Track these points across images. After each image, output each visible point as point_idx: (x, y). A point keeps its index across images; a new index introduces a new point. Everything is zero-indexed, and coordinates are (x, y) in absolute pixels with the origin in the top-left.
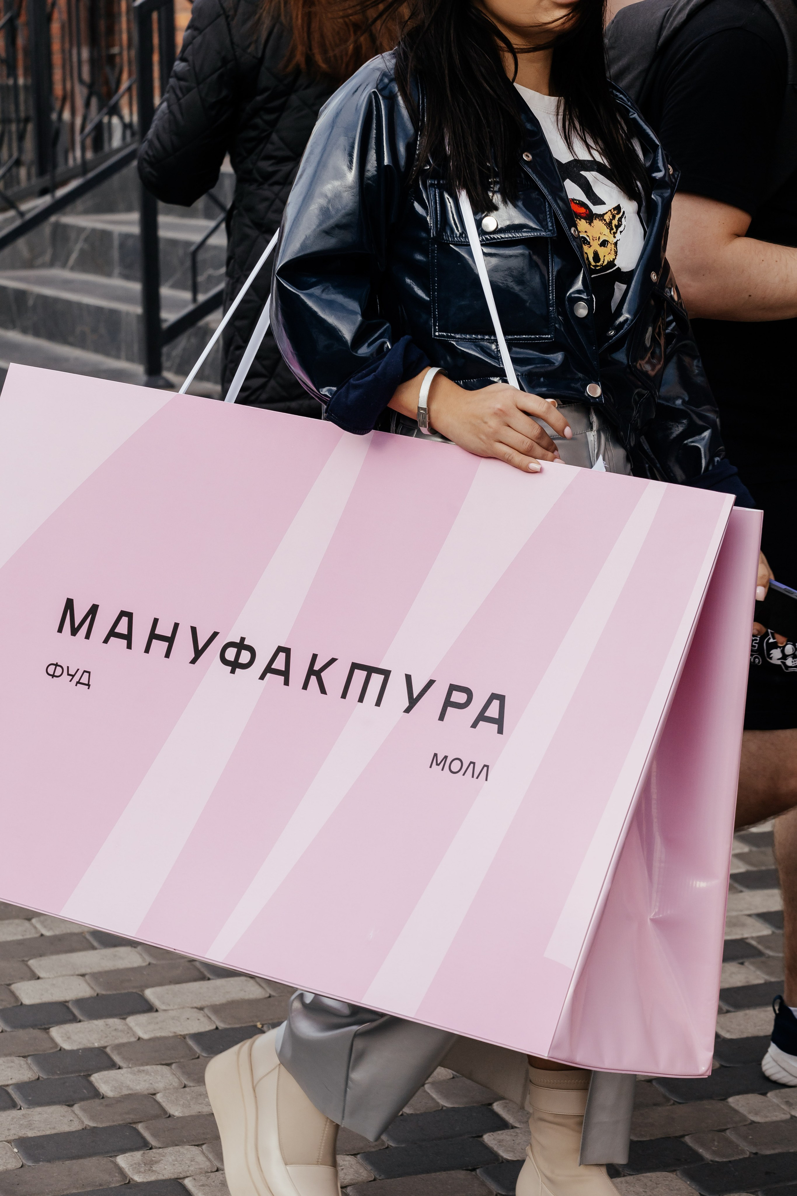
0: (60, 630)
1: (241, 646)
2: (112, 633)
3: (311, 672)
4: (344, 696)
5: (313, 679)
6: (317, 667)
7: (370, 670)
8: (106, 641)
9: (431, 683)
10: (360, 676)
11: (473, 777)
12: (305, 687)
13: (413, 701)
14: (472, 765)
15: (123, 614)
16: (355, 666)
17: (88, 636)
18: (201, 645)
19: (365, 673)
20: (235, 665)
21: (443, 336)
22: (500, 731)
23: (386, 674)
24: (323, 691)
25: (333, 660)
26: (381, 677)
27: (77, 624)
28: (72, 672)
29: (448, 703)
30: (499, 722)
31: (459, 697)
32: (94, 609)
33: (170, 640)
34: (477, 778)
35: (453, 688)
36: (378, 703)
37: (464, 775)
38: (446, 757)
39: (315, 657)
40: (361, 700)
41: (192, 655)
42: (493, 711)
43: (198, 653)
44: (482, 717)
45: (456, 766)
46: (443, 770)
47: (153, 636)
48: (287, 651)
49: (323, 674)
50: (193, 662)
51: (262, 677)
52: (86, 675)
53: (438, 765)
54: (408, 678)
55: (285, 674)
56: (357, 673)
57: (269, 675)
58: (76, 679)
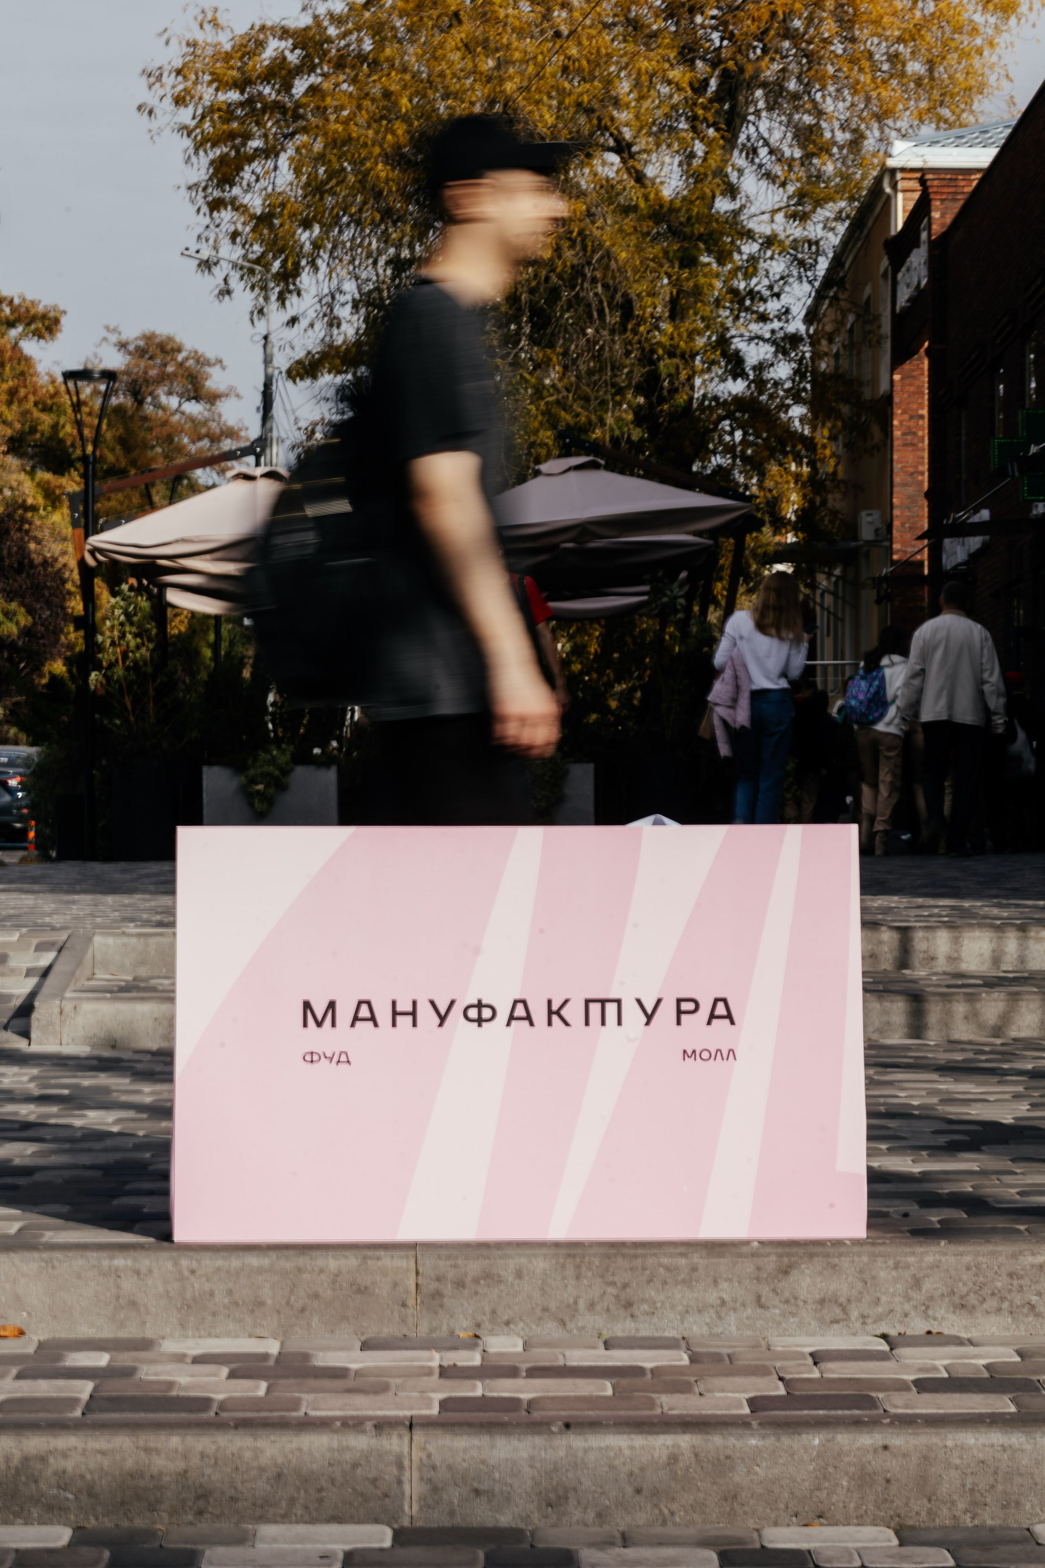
0: (305, 1025)
1: (480, 1005)
2: (356, 1019)
3: (550, 1012)
4: (587, 1023)
5: (555, 1018)
6: (555, 1007)
7: (603, 1002)
8: (353, 1025)
9: (659, 1001)
10: (595, 1008)
11: (723, 1059)
12: (550, 1023)
13: (649, 1018)
14: (719, 1052)
15: (361, 1003)
16: (587, 1002)
17: (334, 1024)
18: (443, 1012)
19: (599, 1005)
20: (480, 1021)
22: (732, 1023)
23: (619, 1002)
24: (567, 1024)
25: (566, 1002)
26: (615, 1005)
27: (320, 1017)
28: (329, 1055)
29: (679, 1012)
30: (729, 1016)
31: (687, 1006)
32: (332, 1005)
33: (413, 1014)
34: (727, 1059)
35: (679, 1001)
36: (620, 1023)
37: (714, 1060)
38: (694, 1051)
39: (550, 1002)
40: (603, 1023)
41: (438, 1021)
42: (721, 1010)
43: (442, 1019)
44: (712, 1016)
45: (705, 1055)
46: (695, 1060)
47: (395, 1013)
48: (523, 1002)
49: (563, 1012)
50: (441, 1025)
51: (508, 1024)
52: (343, 1055)
53: (689, 1057)
54: (639, 1001)
55: (528, 1018)
56: (592, 1005)
57: (514, 1023)
58: (335, 1059)
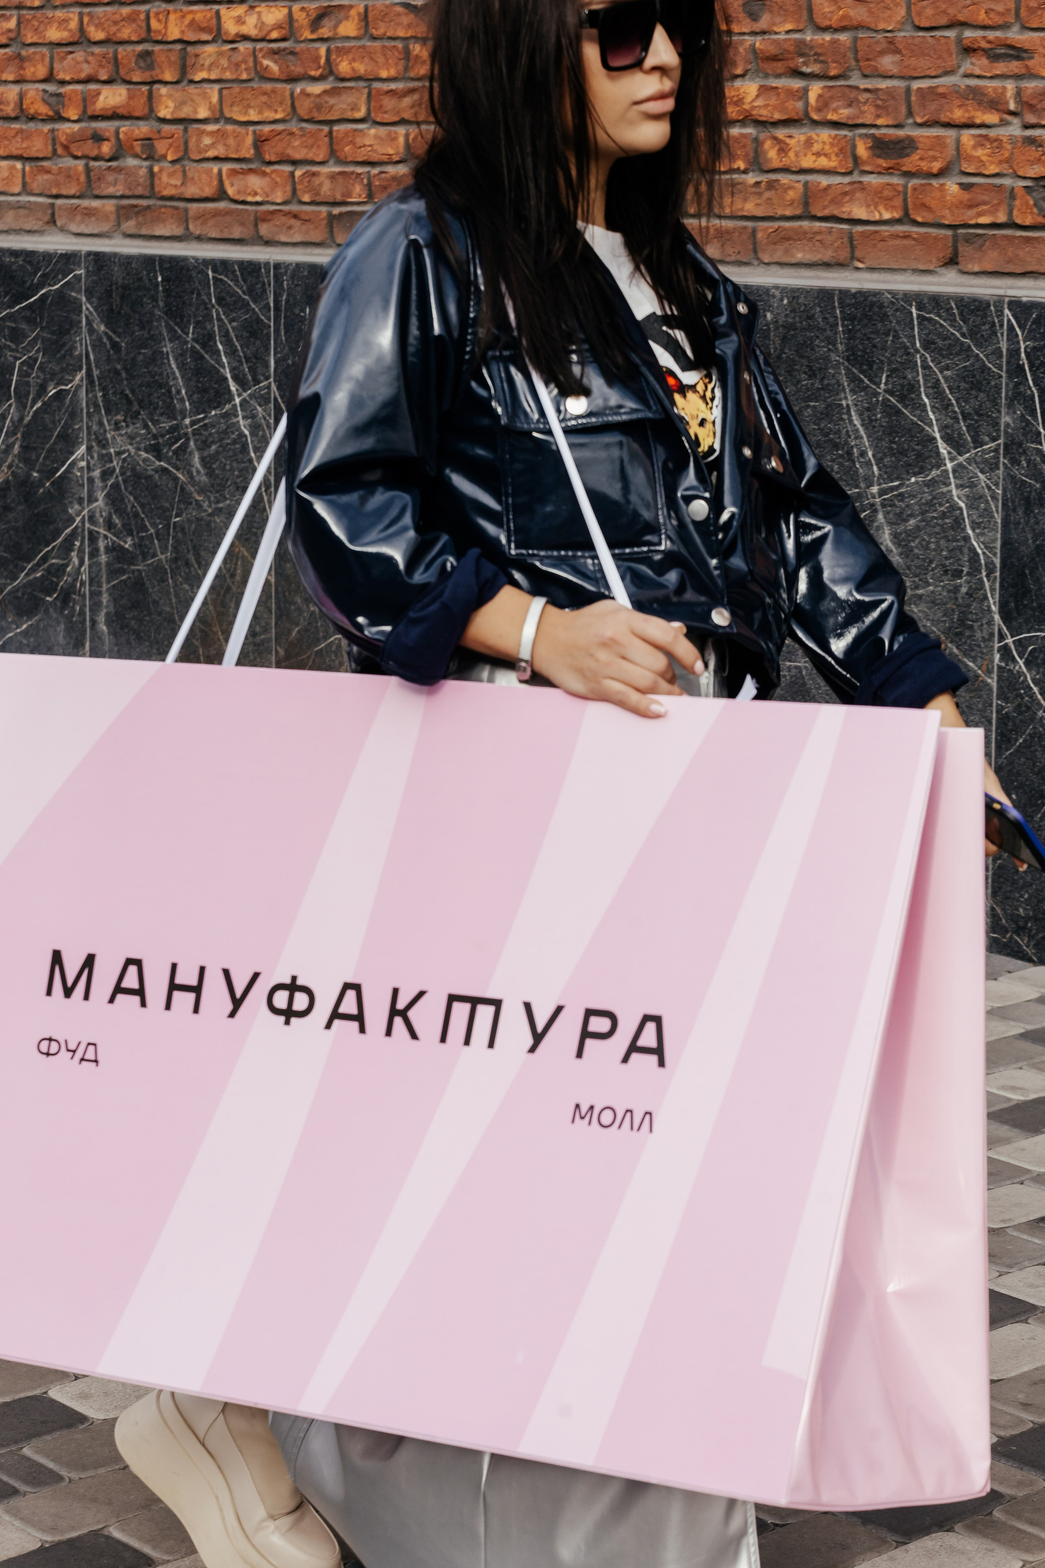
0: (49, 993)
1: (293, 987)
2: (119, 989)
3: (394, 1012)
4: (443, 1039)
5: (398, 1021)
6: (401, 1005)
7: (475, 1002)
8: (112, 1000)
9: (559, 1009)
10: (461, 1010)
11: (632, 1129)
12: (389, 1033)
13: (538, 1038)
14: (629, 1114)
15: (129, 962)
16: (453, 998)
17: (86, 997)
18: (239, 993)
19: (467, 1007)
20: (289, 1014)
21: (522, 554)
22: (662, 1063)
23: (497, 1004)
24: (414, 1036)
25: (421, 994)
26: (491, 1009)
27: (70, 983)
28: (72, 1047)
29: (586, 1034)
30: (659, 1051)
31: (599, 1025)
32: (90, 961)
33: (197, 990)
34: (639, 1129)
35: (590, 1013)
36: (491, 1045)
37: (620, 1127)
38: (592, 1108)
39: (396, 991)
40: (467, 1042)
41: (230, 1007)
42: (648, 1038)
43: (237, 1003)
44: (634, 1048)
45: (607, 1117)
46: (590, 1123)
47: (173, 987)
48: (357, 988)
49: (411, 1014)
50: (232, 1015)
51: (328, 1026)
52: (91, 1048)
53: (582, 1118)
54: (528, 1006)
55: (359, 1018)
56: (456, 1005)
57: (337, 1023)
58: (79, 1054)
